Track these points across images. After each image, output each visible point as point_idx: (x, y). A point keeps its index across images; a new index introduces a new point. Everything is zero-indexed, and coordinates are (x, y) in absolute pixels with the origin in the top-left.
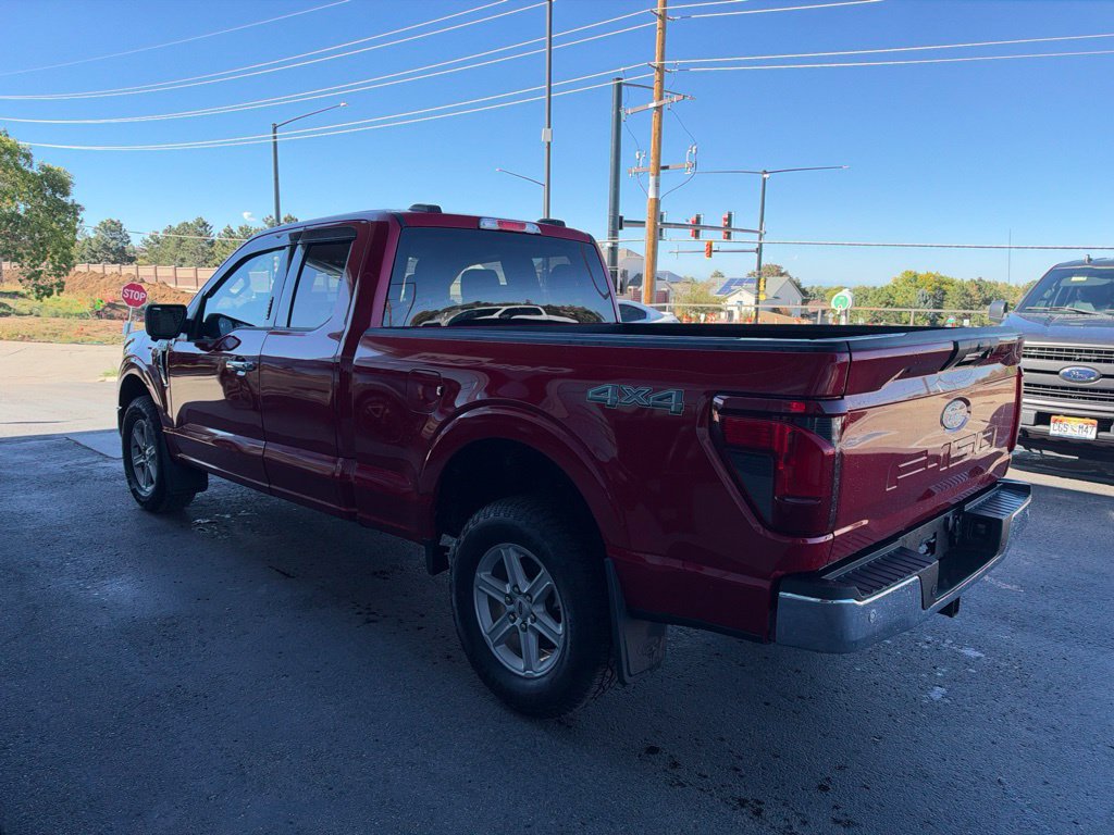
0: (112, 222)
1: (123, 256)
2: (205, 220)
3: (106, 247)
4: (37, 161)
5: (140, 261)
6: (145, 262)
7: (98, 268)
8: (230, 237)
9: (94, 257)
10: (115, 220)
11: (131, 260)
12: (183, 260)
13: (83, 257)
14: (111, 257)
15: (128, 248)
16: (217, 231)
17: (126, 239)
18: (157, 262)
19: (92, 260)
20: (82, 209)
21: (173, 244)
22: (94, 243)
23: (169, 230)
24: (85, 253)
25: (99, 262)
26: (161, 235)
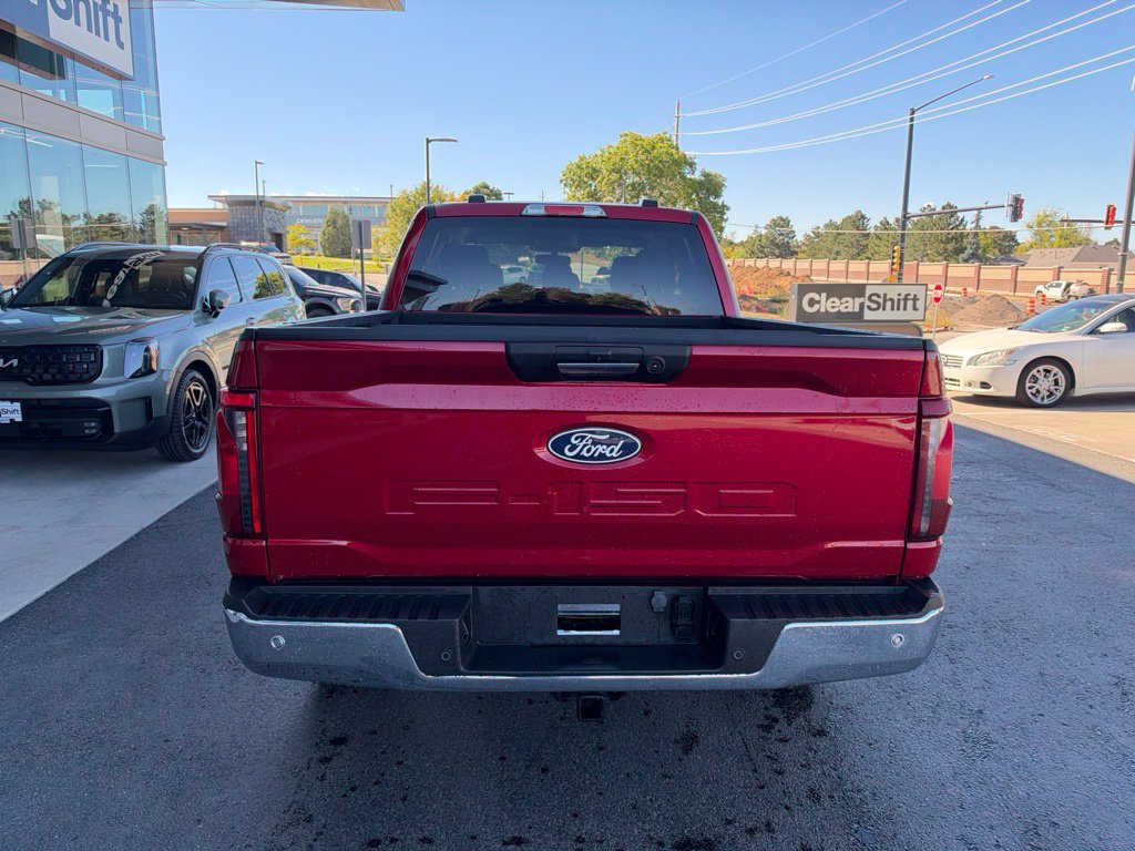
0: (782, 219)
1: (787, 251)
2: (863, 213)
3: (773, 242)
4: (699, 168)
5: (800, 255)
6: (804, 256)
7: (761, 263)
8: (886, 229)
9: (761, 252)
10: (784, 217)
11: (793, 253)
12: (838, 253)
13: (753, 252)
14: (777, 251)
15: (793, 243)
16: (873, 223)
17: (791, 234)
18: (814, 256)
19: (760, 255)
20: (728, 209)
21: (831, 238)
22: (764, 240)
23: (830, 225)
24: (755, 249)
25: (766, 257)
26: (822, 230)
